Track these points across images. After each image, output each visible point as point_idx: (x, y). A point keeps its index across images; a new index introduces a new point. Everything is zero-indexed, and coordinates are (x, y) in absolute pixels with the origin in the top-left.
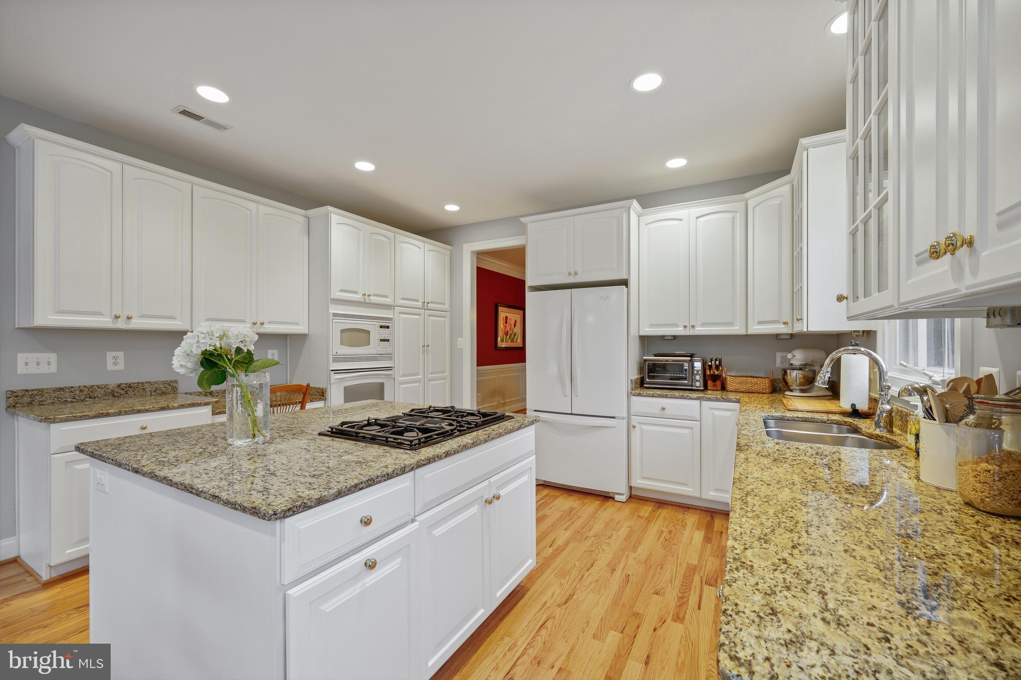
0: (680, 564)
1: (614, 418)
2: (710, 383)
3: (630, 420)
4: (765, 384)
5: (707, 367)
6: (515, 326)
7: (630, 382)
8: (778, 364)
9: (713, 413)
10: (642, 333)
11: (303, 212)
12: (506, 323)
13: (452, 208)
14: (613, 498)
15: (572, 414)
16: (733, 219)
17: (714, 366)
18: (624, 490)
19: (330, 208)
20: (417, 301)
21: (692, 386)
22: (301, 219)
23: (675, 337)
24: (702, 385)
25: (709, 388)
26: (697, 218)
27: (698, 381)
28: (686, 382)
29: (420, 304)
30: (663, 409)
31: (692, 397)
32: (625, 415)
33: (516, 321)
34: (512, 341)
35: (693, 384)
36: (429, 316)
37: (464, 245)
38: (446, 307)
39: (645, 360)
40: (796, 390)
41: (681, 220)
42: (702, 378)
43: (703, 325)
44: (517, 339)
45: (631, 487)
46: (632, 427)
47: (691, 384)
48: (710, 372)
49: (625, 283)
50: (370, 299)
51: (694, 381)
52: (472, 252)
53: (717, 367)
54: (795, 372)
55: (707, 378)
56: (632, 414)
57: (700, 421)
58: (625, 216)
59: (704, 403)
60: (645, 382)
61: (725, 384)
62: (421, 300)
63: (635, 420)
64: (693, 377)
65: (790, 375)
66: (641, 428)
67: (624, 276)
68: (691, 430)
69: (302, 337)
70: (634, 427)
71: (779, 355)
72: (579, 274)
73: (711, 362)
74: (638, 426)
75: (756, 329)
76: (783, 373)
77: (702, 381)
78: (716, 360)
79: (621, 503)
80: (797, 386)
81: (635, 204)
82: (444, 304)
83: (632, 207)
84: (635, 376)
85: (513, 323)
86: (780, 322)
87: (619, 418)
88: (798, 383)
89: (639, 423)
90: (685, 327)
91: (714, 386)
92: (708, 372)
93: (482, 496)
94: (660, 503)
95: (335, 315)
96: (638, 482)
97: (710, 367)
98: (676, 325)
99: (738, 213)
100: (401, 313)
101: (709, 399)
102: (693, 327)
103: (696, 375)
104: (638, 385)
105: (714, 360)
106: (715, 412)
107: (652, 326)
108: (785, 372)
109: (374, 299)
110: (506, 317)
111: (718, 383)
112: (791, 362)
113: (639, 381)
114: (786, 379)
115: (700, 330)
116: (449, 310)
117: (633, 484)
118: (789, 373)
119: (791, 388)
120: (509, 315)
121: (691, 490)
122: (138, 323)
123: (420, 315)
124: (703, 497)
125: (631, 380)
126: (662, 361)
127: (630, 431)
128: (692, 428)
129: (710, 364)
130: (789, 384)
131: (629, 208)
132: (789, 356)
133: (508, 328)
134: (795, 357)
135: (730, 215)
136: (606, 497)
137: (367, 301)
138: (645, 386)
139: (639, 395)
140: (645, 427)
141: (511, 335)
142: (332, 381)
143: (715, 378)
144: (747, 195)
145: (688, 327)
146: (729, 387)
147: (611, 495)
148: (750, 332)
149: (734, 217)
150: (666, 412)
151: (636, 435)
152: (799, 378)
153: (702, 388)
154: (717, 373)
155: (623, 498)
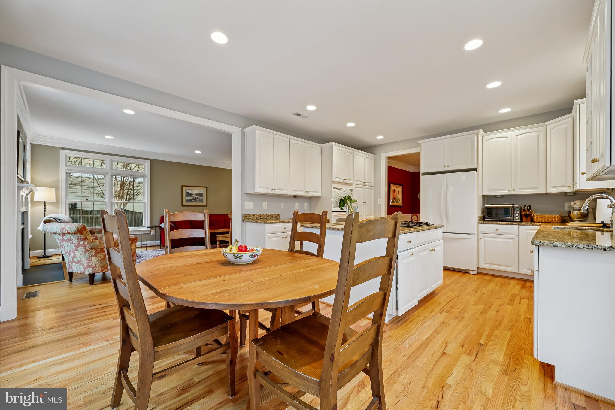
0: (509, 293)
1: (470, 234)
2: (524, 218)
3: (478, 235)
4: (557, 218)
5: (522, 210)
6: (398, 195)
7: (478, 217)
8: (566, 209)
9: (526, 232)
10: (484, 194)
11: (320, 145)
12: (394, 193)
13: (380, 137)
14: (469, 273)
15: (446, 233)
16: (538, 136)
17: (526, 210)
18: (475, 268)
19: (333, 143)
20: (361, 181)
21: (513, 219)
22: (319, 148)
23: (502, 196)
24: (519, 219)
25: (523, 221)
26: (516, 136)
27: (517, 217)
28: (510, 217)
29: (362, 183)
30: (497, 230)
31: (514, 224)
32: (476, 233)
33: (399, 192)
34: (397, 203)
35: (514, 218)
36: (366, 188)
37: (382, 154)
38: (373, 184)
39: (486, 207)
40: (576, 221)
41: (507, 137)
42: (519, 215)
43: (520, 189)
44: (399, 201)
45: (478, 268)
46: (479, 239)
47: (513, 218)
48: (524, 212)
49: (475, 169)
50: (345, 181)
51: (515, 217)
52: (386, 157)
53: (528, 210)
54: (576, 211)
55: (522, 216)
56: (479, 232)
57: (519, 235)
58: (476, 138)
59: (521, 227)
60: (486, 218)
61: (533, 219)
62: (363, 181)
63: (480, 236)
64: (514, 215)
65: (573, 213)
66: (485, 239)
67: (475, 167)
68: (513, 240)
69: (318, 198)
70: (481, 239)
71: (566, 204)
72: (450, 166)
73: (525, 207)
74: (482, 238)
75: (551, 190)
76: (568, 213)
77: (519, 217)
78: (528, 206)
79: (473, 275)
80: (577, 219)
81: (481, 131)
82: (371, 183)
83: (479, 133)
84: (480, 214)
85: (397, 193)
86: (566, 186)
87: (472, 234)
88: (577, 217)
89: (483, 237)
90: (509, 190)
91: (526, 220)
92: (523, 213)
93: (429, 248)
94: (495, 276)
95: (334, 188)
96: (482, 265)
97: (524, 210)
98: (504, 190)
99: (541, 132)
100: (355, 187)
101: (524, 225)
102: (514, 190)
103: (516, 214)
104: (482, 219)
105: (526, 206)
106: (528, 231)
107: (490, 190)
108: (570, 212)
109: (347, 181)
110: (394, 190)
111: (529, 218)
112: (573, 207)
113: (482, 218)
114: (570, 215)
115: (518, 192)
116: (373, 186)
117: (480, 266)
118: (572, 213)
119: (573, 220)
120: (396, 189)
121: (513, 269)
122: (278, 192)
123: (362, 188)
124: (520, 273)
125: (479, 216)
126: (496, 207)
127: (478, 240)
128: (514, 239)
129: (524, 208)
130: (572, 218)
131: (478, 134)
132: (572, 203)
133: (395, 196)
134: (576, 204)
135: (536, 134)
136: (464, 272)
137: (344, 182)
138: (486, 220)
139: (483, 223)
140: (486, 239)
141: (396, 199)
142: (333, 216)
143: (527, 216)
144: (546, 123)
145: (511, 190)
146: (535, 220)
147: (467, 271)
148: (548, 192)
149: (539, 134)
150: (499, 231)
151: (481, 243)
152: (578, 215)
153: (519, 220)
154: (528, 213)
155: (475, 273)
